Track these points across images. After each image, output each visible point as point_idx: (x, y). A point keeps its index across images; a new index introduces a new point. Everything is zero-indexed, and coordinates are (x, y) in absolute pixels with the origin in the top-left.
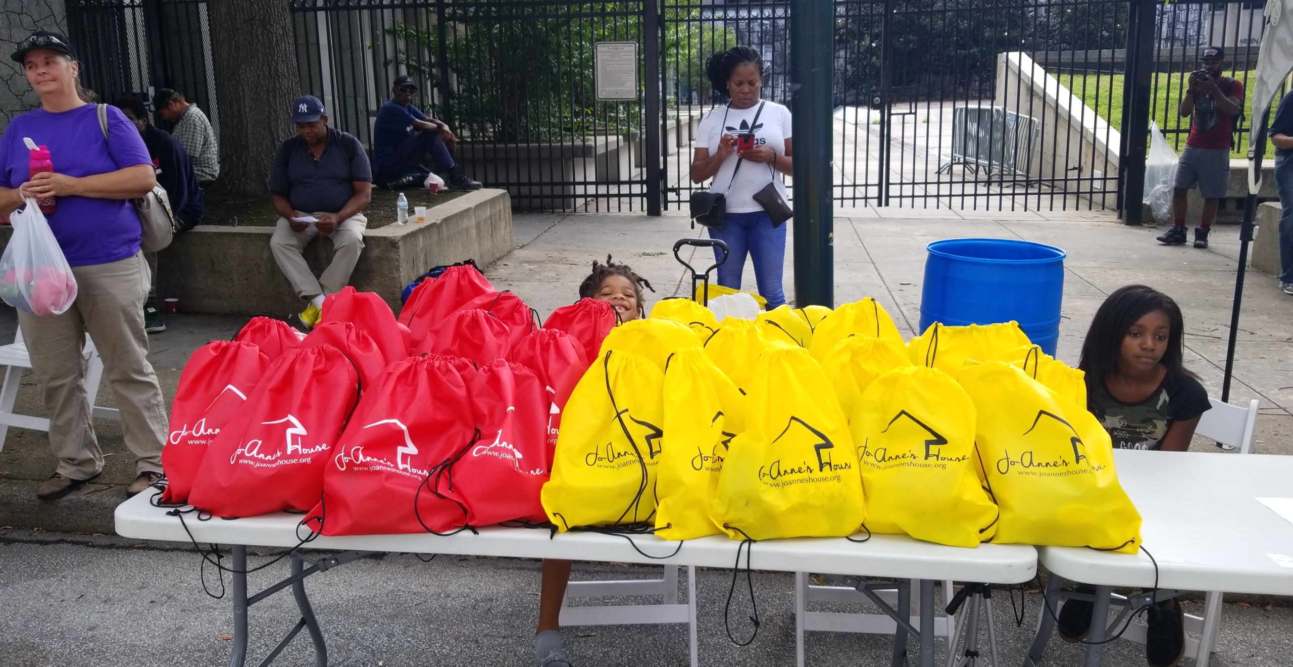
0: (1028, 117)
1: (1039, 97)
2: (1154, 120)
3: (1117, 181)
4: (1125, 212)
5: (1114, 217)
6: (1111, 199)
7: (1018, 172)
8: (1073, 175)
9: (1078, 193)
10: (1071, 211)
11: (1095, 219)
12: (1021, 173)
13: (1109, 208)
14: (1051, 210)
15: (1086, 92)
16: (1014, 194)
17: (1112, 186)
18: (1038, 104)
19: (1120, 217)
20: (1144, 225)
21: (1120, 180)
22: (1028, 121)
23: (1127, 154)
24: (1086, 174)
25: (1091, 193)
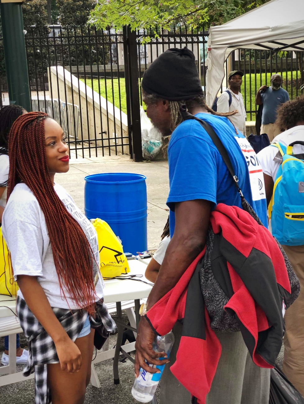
0: (72, 104)
1: (76, 93)
2: (142, 105)
3: (128, 138)
4: (134, 155)
5: (128, 158)
6: (126, 149)
7: (70, 136)
8: (105, 136)
9: (103, 147)
10: (107, 156)
11: (119, 160)
12: (72, 137)
13: (125, 154)
14: (97, 156)
15: (101, 90)
16: (76, 149)
17: (125, 141)
18: (76, 96)
19: (132, 158)
20: (144, 161)
21: (129, 138)
22: (72, 106)
23: (131, 124)
24: (112, 135)
25: (116, 146)
